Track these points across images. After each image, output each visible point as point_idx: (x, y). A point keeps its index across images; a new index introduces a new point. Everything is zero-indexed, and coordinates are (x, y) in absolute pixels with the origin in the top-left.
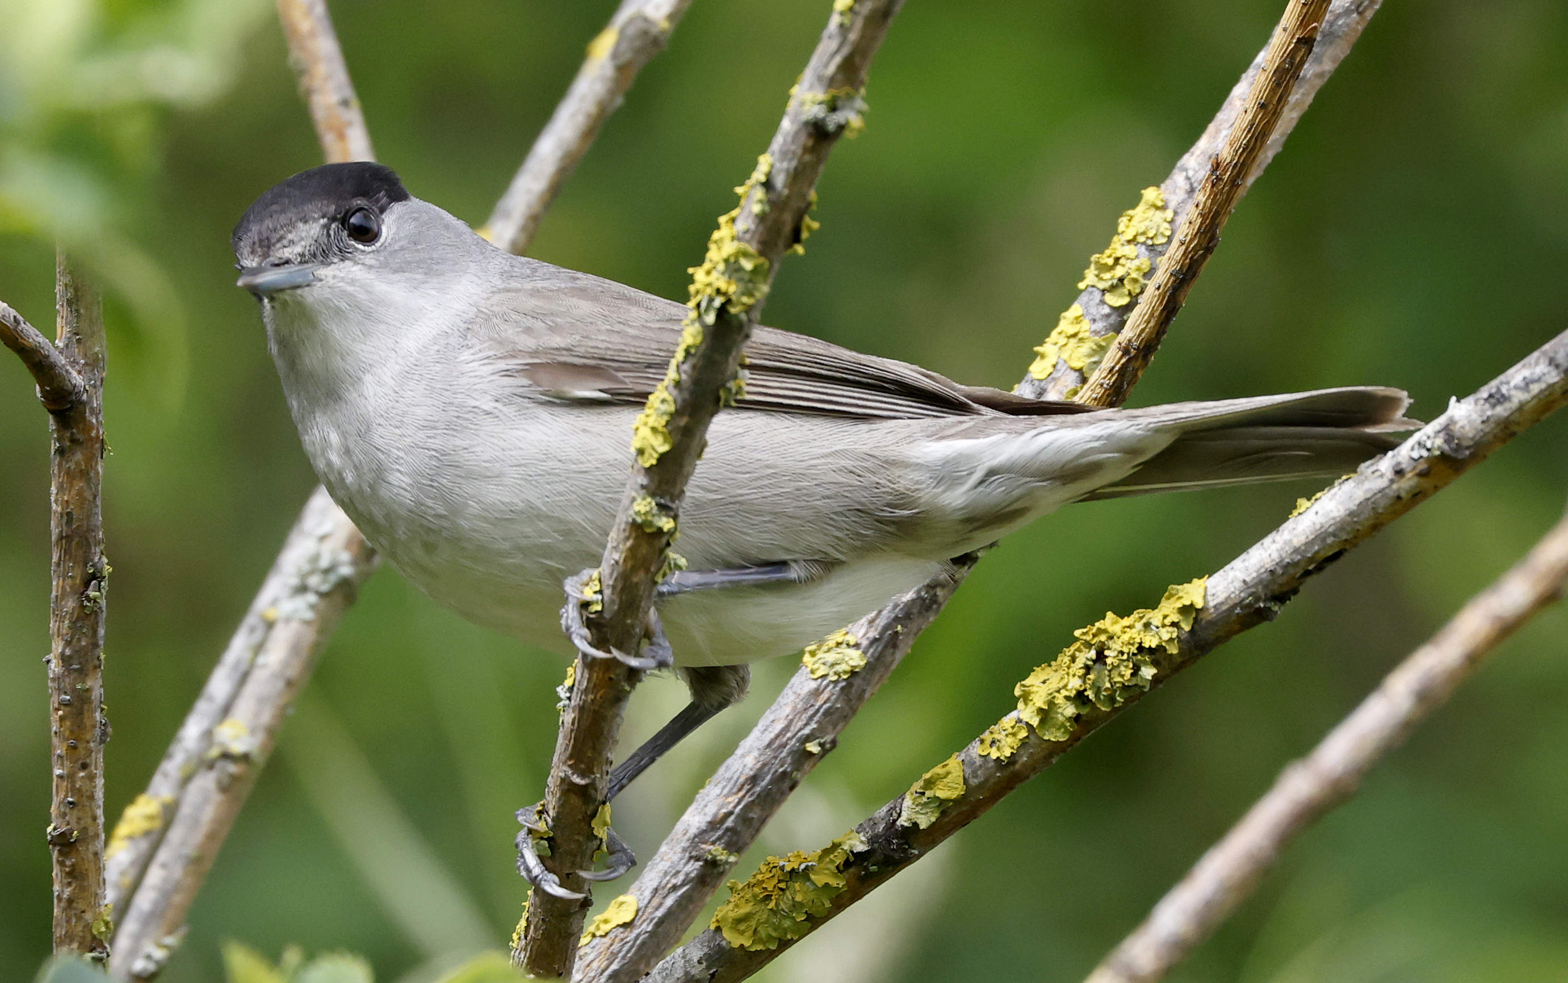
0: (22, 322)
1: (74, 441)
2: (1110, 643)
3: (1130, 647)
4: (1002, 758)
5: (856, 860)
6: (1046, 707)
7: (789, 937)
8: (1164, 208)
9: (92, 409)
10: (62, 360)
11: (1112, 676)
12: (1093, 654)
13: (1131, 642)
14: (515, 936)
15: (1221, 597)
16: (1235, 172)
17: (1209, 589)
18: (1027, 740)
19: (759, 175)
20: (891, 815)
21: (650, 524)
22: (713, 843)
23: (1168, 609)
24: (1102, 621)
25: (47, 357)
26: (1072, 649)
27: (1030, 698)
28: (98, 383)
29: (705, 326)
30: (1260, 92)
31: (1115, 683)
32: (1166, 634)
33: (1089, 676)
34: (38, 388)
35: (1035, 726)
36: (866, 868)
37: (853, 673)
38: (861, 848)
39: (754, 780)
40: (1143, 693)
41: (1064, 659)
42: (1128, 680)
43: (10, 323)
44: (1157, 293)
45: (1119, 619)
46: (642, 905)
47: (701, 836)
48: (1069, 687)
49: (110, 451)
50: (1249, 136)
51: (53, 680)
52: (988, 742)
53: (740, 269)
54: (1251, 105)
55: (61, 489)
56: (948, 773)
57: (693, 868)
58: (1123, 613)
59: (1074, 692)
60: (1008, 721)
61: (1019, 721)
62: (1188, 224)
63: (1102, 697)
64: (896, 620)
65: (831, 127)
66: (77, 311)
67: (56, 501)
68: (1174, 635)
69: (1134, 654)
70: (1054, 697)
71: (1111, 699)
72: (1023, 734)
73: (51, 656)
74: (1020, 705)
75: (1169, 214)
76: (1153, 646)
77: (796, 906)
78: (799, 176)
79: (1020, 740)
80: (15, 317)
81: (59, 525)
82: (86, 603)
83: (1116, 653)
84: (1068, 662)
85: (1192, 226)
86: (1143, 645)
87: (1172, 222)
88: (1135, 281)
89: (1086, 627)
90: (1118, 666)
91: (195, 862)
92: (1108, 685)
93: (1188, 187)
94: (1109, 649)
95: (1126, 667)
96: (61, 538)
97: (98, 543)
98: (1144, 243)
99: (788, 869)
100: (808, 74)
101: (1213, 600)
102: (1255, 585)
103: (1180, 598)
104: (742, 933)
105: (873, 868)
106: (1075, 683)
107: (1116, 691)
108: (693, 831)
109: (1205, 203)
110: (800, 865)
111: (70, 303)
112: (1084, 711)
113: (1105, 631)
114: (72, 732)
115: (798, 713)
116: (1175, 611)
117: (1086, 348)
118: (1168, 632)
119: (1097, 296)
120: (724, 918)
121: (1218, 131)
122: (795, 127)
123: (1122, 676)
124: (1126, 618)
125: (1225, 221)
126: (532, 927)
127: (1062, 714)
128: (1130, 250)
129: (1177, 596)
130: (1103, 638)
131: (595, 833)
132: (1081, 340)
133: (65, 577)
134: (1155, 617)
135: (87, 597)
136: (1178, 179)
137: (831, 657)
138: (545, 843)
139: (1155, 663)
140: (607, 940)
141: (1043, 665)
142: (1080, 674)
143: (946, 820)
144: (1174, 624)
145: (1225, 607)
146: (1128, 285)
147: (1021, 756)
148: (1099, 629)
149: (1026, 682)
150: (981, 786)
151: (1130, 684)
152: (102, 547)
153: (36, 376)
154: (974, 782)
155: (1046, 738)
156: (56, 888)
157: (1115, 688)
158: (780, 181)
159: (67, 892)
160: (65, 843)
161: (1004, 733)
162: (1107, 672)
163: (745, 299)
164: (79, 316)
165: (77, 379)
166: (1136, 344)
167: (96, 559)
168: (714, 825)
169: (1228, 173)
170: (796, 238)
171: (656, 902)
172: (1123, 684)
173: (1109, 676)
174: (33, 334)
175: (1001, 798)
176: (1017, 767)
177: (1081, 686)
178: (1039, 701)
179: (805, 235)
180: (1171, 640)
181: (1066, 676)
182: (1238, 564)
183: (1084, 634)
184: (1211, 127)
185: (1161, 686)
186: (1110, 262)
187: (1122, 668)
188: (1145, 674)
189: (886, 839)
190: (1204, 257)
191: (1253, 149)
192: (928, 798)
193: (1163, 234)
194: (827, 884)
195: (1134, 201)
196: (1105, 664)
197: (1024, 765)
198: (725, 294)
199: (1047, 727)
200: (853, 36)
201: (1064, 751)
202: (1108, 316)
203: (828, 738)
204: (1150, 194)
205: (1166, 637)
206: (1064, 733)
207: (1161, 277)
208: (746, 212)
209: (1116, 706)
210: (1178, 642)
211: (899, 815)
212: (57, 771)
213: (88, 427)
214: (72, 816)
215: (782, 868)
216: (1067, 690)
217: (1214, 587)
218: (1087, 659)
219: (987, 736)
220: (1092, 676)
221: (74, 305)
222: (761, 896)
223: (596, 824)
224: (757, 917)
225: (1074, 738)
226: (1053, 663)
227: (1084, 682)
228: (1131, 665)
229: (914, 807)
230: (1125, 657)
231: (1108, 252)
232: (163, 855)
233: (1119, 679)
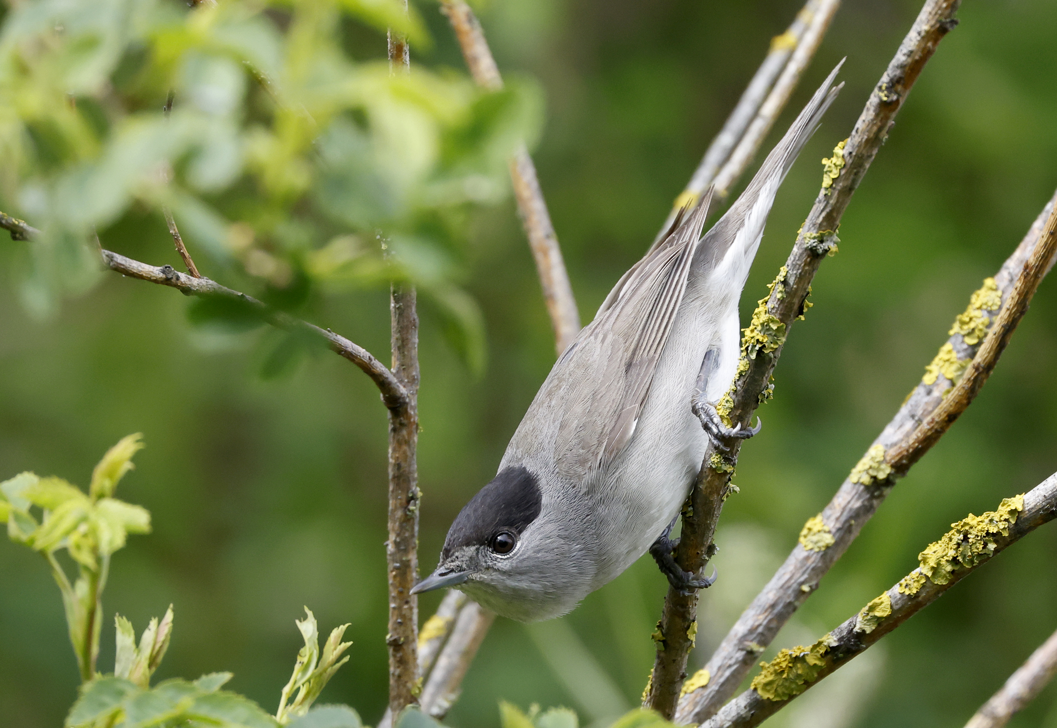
0: (373, 360)
1: (402, 425)
2: (971, 531)
3: (982, 532)
4: (912, 594)
5: (831, 651)
6: (935, 566)
7: (794, 693)
8: (996, 290)
9: (412, 407)
10: (394, 380)
11: (972, 549)
12: (961, 537)
13: (983, 530)
14: (644, 694)
15: (1032, 505)
16: (1037, 270)
17: (1025, 501)
18: (925, 584)
19: (780, 278)
20: (851, 626)
21: (720, 469)
22: (752, 641)
23: (1003, 511)
24: (966, 519)
25: (387, 378)
26: (950, 533)
27: (927, 561)
28: (415, 392)
29: (750, 360)
30: (1051, 226)
31: (974, 552)
32: (1002, 525)
33: (959, 549)
34: (381, 395)
35: (930, 576)
36: (836, 655)
37: (828, 547)
38: (835, 644)
39: (773, 606)
40: (989, 558)
41: (945, 539)
42: (981, 551)
43: (366, 360)
44: (994, 337)
45: (976, 517)
46: (712, 675)
47: (744, 638)
48: (949, 555)
49: (421, 429)
50: (1045, 250)
51: (390, 555)
52: (904, 585)
53: (770, 329)
54: (1046, 233)
55: (394, 450)
56: (882, 603)
57: (740, 655)
58: (978, 514)
59: (951, 558)
60: (914, 573)
61: (921, 574)
62: (1011, 299)
63: (967, 560)
64: (851, 518)
65: (820, 251)
66: (403, 353)
67: (392, 457)
68: (1006, 526)
69: (984, 537)
70: (940, 560)
71: (972, 561)
72: (923, 581)
73: (388, 542)
74: (921, 565)
75: (999, 293)
76: (995, 532)
77: (798, 676)
78: (803, 278)
79: (922, 584)
80: (369, 357)
81: (393, 470)
82: (408, 513)
83: (974, 536)
84: (948, 541)
85: (1013, 300)
86: (989, 531)
87: (1001, 297)
88: (981, 330)
89: (957, 522)
90: (975, 543)
91: (465, 654)
92: (970, 554)
93: (1010, 278)
94: (970, 534)
95: (980, 543)
96: (394, 477)
97: (414, 480)
98: (986, 310)
99: (794, 656)
100: (808, 222)
101: (1028, 507)
102: (1051, 498)
103: (1009, 505)
104: (768, 691)
105: (841, 655)
106: (952, 553)
107: (974, 557)
108: (740, 634)
109: (1021, 287)
110: (800, 654)
111: (399, 348)
112: (956, 568)
113: (968, 524)
114: (400, 583)
115: (797, 569)
116: (1007, 512)
117: (954, 367)
118: (1003, 524)
119: (960, 339)
120: (759, 683)
121: (1026, 247)
122: (801, 251)
123: (978, 549)
124: (980, 516)
125: (1031, 297)
126: (654, 689)
127: (945, 570)
128: (978, 313)
129: (1007, 504)
130: (967, 528)
131: (689, 637)
132: (952, 363)
133: (396, 498)
134: (995, 516)
135: (409, 511)
136: (1004, 274)
137: (815, 538)
138: (661, 643)
139: (996, 542)
140: (693, 695)
141: (934, 543)
142: (954, 548)
143: (881, 628)
144: (1006, 520)
145: (1033, 511)
146: (977, 333)
147: (922, 593)
148: (965, 523)
149: (925, 552)
150: (900, 609)
151: (982, 553)
152: (417, 482)
153: (381, 389)
154: (896, 607)
155: (936, 583)
156: (392, 669)
157: (973, 555)
158: (791, 281)
159: (398, 672)
160: (396, 645)
161: (913, 580)
162: (969, 547)
163: (772, 345)
164: (404, 356)
165: (403, 390)
166: (982, 365)
167: (414, 488)
168: (752, 631)
169: (1033, 271)
170: (801, 312)
171: (720, 673)
172: (978, 553)
173: (971, 548)
174: (379, 366)
175: (911, 616)
176: (920, 599)
177: (955, 554)
178: (932, 563)
179: (805, 310)
180: (1004, 528)
181: (947, 549)
182: (1041, 486)
183: (957, 526)
184: (1022, 245)
185: (999, 554)
186: (967, 319)
187: (978, 544)
188: (990, 547)
189: (847, 639)
190: (1020, 317)
191: (1047, 257)
192: (871, 616)
193: (996, 304)
194: (815, 664)
195: (980, 285)
196: (968, 542)
197: (924, 597)
198: (761, 343)
199: (936, 577)
200: (832, 202)
201: (946, 590)
202: (965, 350)
203: (813, 583)
204: (989, 282)
205: (1002, 527)
206: (945, 580)
207: (997, 328)
208: (773, 298)
209: (974, 565)
210: (1008, 530)
211: (855, 626)
212: (392, 605)
213: (408, 417)
214: (401, 630)
215: (791, 655)
216: (947, 557)
217: (1028, 499)
218: (958, 539)
219: (903, 581)
220: (961, 549)
221: (401, 350)
222: (779, 671)
223: (689, 633)
224: (777, 682)
225: (951, 583)
226: (939, 542)
227: (957, 552)
228: (982, 543)
229: (863, 621)
230: (979, 538)
231: (966, 314)
232: (448, 650)
233: (976, 550)
